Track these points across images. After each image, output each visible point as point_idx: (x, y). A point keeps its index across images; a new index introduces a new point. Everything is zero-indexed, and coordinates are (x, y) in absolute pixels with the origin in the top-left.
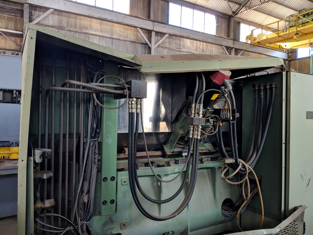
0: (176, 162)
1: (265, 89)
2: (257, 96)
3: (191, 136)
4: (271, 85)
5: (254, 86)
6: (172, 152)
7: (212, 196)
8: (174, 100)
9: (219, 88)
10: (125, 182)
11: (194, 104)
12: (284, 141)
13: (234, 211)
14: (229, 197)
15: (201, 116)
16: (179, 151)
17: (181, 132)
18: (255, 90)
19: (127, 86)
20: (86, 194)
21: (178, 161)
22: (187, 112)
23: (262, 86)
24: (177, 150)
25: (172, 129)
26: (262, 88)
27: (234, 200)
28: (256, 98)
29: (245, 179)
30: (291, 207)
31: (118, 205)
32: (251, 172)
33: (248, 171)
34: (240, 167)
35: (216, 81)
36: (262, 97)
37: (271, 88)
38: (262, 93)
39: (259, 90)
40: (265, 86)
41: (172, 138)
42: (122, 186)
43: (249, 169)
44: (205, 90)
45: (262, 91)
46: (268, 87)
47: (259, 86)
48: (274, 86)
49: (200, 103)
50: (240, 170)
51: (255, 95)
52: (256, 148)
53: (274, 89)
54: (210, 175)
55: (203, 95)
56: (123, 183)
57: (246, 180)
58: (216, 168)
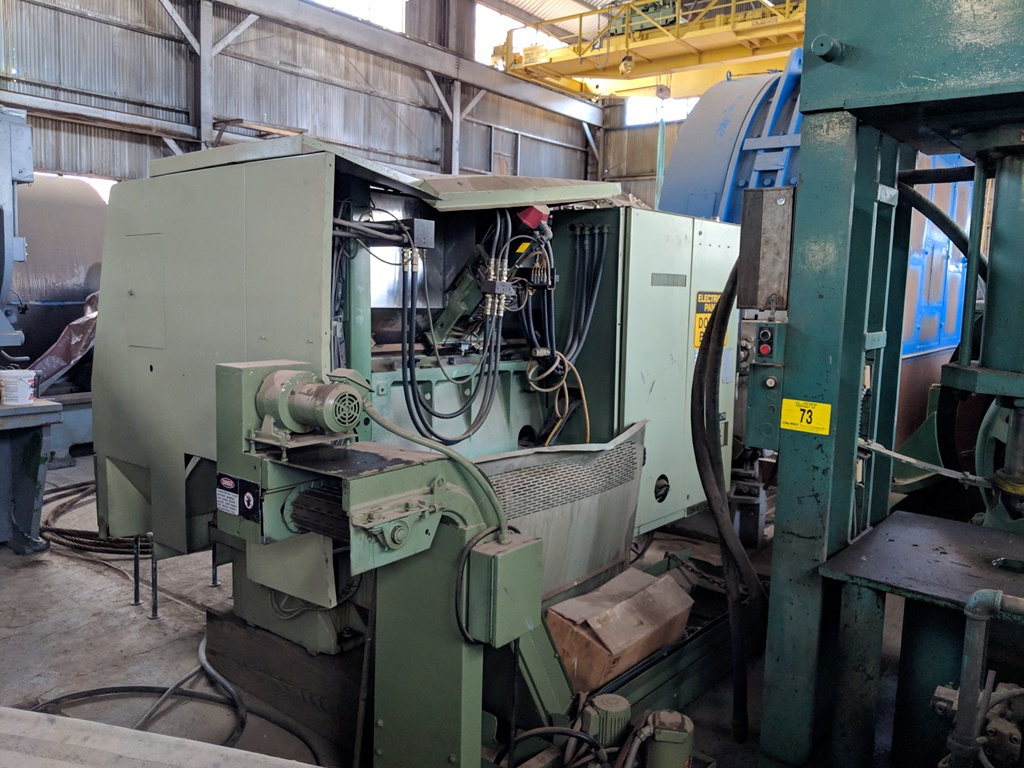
1: (592, 235)
2: (578, 247)
3: (489, 313)
4: (601, 228)
5: (573, 228)
6: (443, 345)
8: (449, 251)
9: (532, 234)
10: (382, 390)
11: (493, 259)
12: (618, 321)
14: (528, 423)
15: (506, 278)
17: (463, 308)
18: (575, 236)
21: (452, 359)
22: (475, 272)
23: (587, 229)
24: (451, 341)
26: (587, 232)
27: (537, 429)
28: (576, 251)
29: (561, 384)
30: (627, 420)
32: (572, 370)
33: (567, 370)
34: (557, 363)
35: (528, 222)
36: (587, 248)
37: (601, 234)
38: (587, 242)
39: (582, 236)
40: (592, 229)
41: (443, 318)
42: (378, 397)
43: (569, 366)
44: (512, 237)
45: (587, 237)
46: (597, 231)
47: (582, 229)
48: (606, 230)
49: (503, 257)
50: (557, 368)
51: (575, 245)
52: (578, 334)
53: (606, 235)
54: (500, 386)
55: (508, 245)
57: (562, 388)
58: (512, 372)
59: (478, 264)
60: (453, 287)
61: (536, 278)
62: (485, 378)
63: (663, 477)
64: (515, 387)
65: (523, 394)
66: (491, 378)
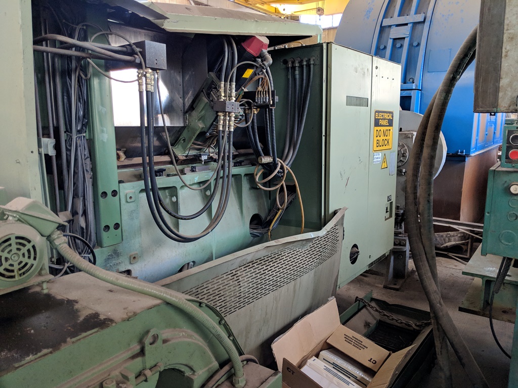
0: (193, 170)
1: (301, 67)
2: (290, 77)
3: (221, 129)
4: (308, 61)
5: (285, 62)
6: (186, 156)
7: (238, 211)
8: (187, 78)
9: (255, 61)
10: (131, 197)
11: (223, 83)
12: (324, 133)
13: (265, 228)
14: (256, 212)
15: (234, 99)
16: (194, 155)
17: (201, 125)
18: (287, 68)
19: (138, 50)
20: (82, 216)
21: (194, 167)
22: (209, 95)
23: (297, 62)
24: (193, 153)
25: (184, 122)
26: (297, 65)
27: (263, 215)
28: (288, 79)
29: (281, 184)
30: (331, 210)
31: (123, 231)
32: (289, 172)
33: (286, 172)
34: (278, 169)
35: (251, 50)
36: (297, 77)
37: (308, 66)
38: (297, 72)
39: (294, 68)
40: (301, 62)
41: (185, 134)
42: (128, 204)
43: (287, 169)
44: (238, 63)
45: (297, 68)
46: (305, 63)
47: (293, 63)
48: (312, 62)
49: (231, 81)
50: (278, 172)
51: (287, 75)
52: (293, 144)
53: (312, 66)
54: (234, 185)
55: (235, 70)
56: (129, 200)
57: (282, 186)
58: (243, 175)
59: (211, 88)
60: (192, 108)
61: (260, 100)
62: (221, 180)
63: (355, 246)
64: (245, 186)
65: (252, 191)
66: (226, 180)
